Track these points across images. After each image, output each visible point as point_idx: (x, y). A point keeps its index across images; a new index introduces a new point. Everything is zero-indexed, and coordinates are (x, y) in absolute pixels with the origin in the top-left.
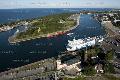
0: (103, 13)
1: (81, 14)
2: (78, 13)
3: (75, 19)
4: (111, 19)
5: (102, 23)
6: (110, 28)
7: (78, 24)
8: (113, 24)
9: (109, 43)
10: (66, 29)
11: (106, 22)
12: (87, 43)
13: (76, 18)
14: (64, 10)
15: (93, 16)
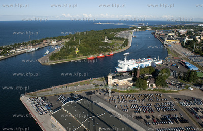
0: (171, 29)
1: (135, 30)
2: (130, 29)
3: (126, 38)
4: (181, 38)
5: (165, 43)
6: (175, 50)
7: (130, 44)
8: (182, 44)
9: (170, 65)
10: (113, 50)
11: (172, 41)
12: (141, 64)
13: (128, 37)
14: (108, 23)
15: (154, 33)
